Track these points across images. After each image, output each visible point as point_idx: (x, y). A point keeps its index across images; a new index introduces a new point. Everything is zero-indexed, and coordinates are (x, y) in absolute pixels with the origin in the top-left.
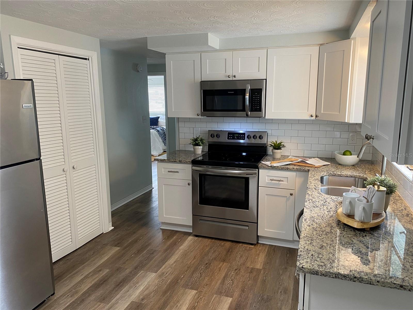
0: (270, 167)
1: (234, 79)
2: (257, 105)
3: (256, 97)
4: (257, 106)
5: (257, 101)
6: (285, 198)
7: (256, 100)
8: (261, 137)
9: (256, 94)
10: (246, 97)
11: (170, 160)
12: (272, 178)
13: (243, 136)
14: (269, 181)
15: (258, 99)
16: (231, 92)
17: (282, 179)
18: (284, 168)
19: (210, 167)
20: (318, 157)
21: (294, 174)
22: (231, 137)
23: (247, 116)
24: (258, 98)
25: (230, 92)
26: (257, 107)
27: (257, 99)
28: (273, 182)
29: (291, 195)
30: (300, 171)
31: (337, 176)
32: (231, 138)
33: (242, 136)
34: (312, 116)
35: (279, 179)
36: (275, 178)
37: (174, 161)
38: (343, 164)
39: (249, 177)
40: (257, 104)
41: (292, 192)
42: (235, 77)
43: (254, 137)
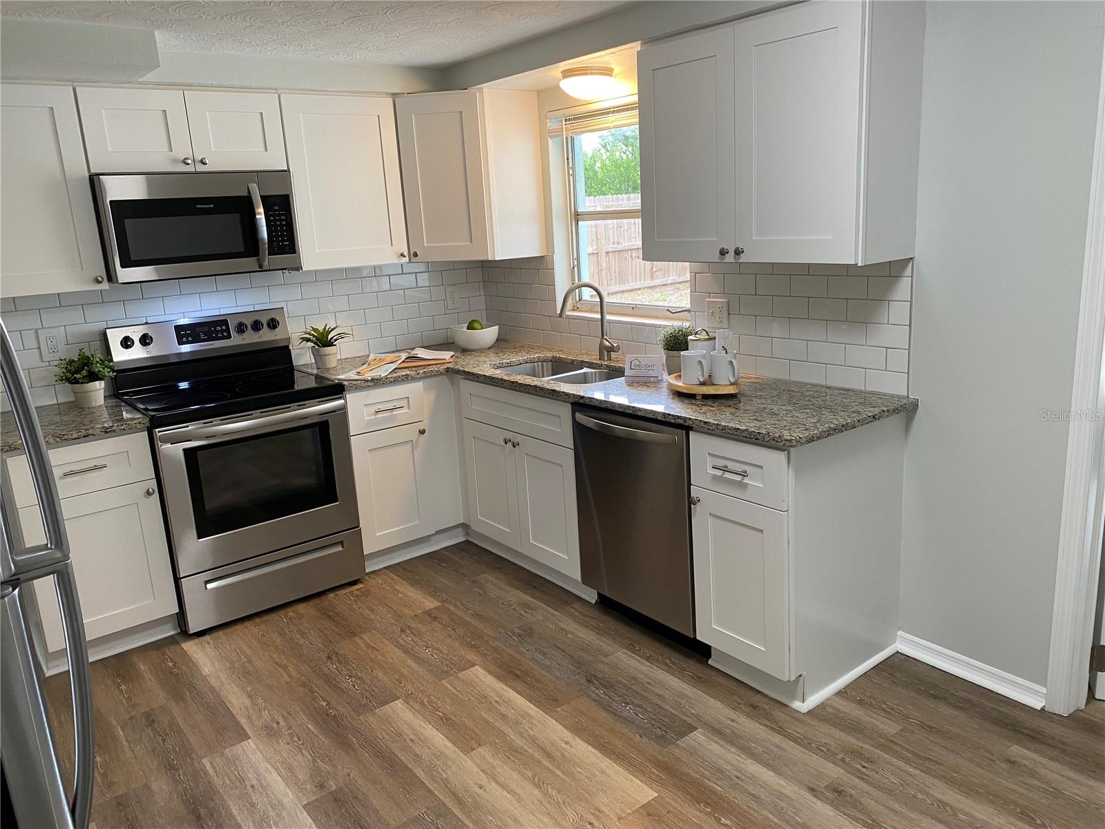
0: (369, 384)
1: (200, 168)
2: (282, 236)
3: (277, 215)
4: (283, 241)
5: (281, 225)
6: (409, 446)
7: (278, 223)
8: (273, 324)
9: (276, 208)
10: (257, 217)
11: (66, 437)
12: (376, 408)
13: (224, 327)
14: (371, 415)
15: (284, 220)
16: (205, 206)
17: (398, 404)
18: (399, 377)
19: (216, 420)
20: (424, 345)
21: (418, 386)
22: (187, 338)
23: (260, 268)
24: (283, 217)
25: (202, 206)
26: (283, 243)
27: (281, 220)
28: (379, 416)
29: (422, 432)
30: (431, 376)
31: (505, 367)
32: (190, 339)
33: (219, 328)
34: (402, 255)
35: (390, 406)
36: (382, 407)
37: (84, 433)
38: (476, 348)
39: (325, 419)
40: (282, 233)
41: (421, 426)
42: (203, 162)
43: (257, 326)
